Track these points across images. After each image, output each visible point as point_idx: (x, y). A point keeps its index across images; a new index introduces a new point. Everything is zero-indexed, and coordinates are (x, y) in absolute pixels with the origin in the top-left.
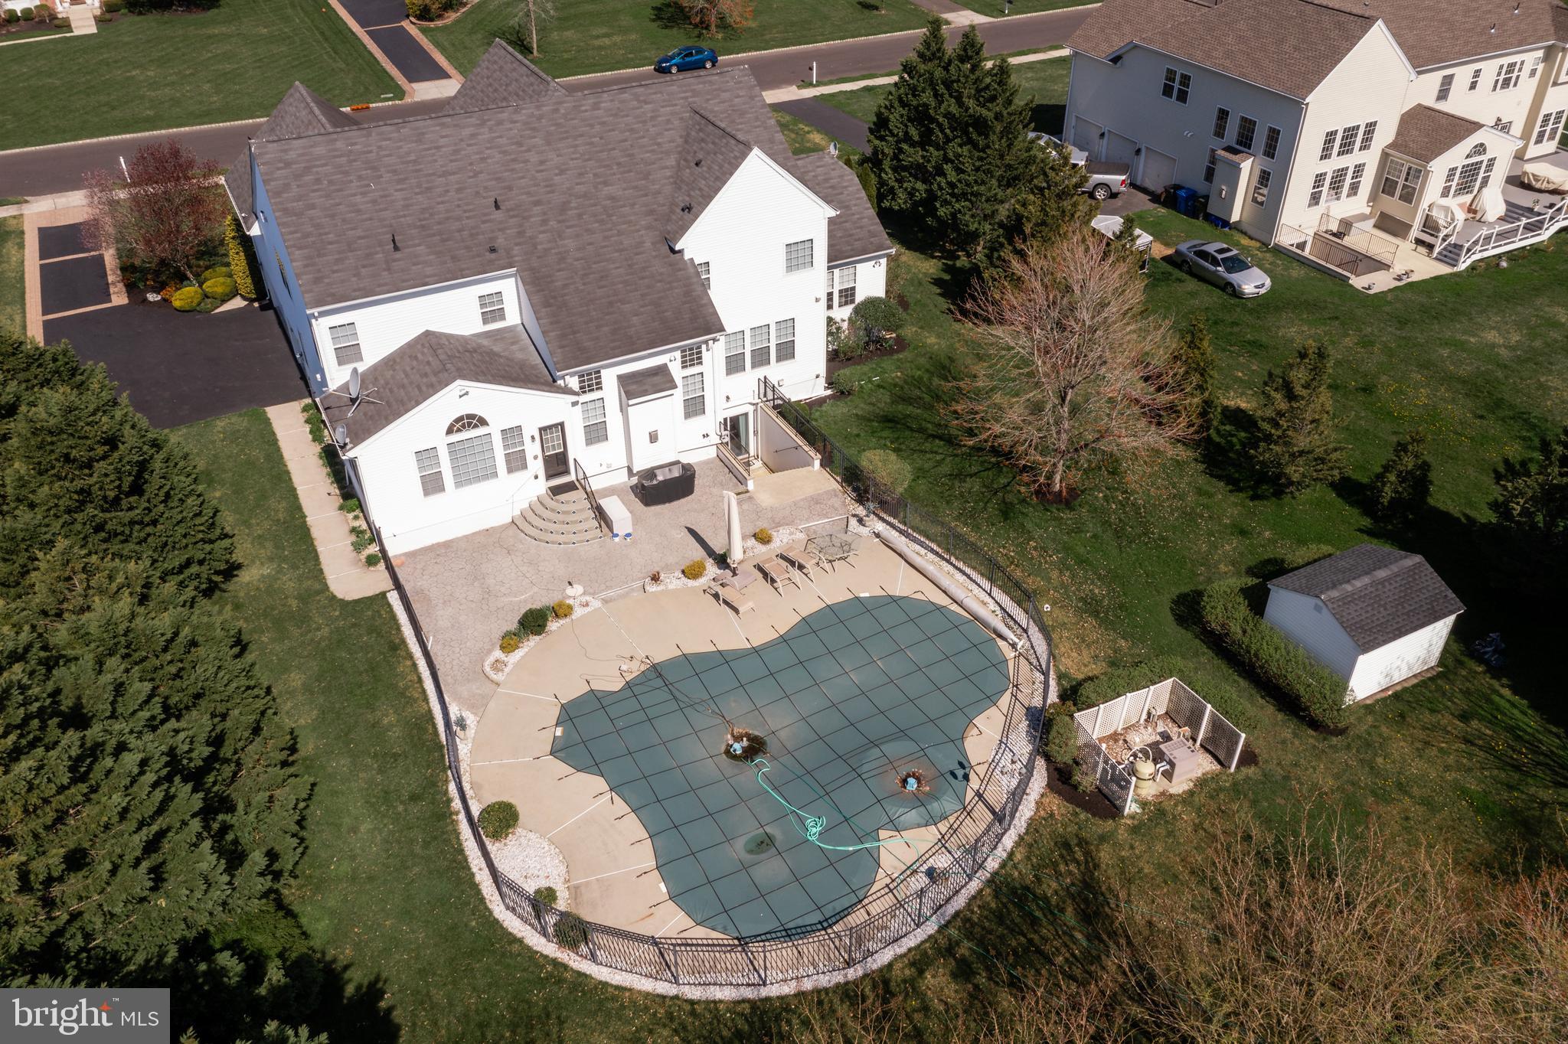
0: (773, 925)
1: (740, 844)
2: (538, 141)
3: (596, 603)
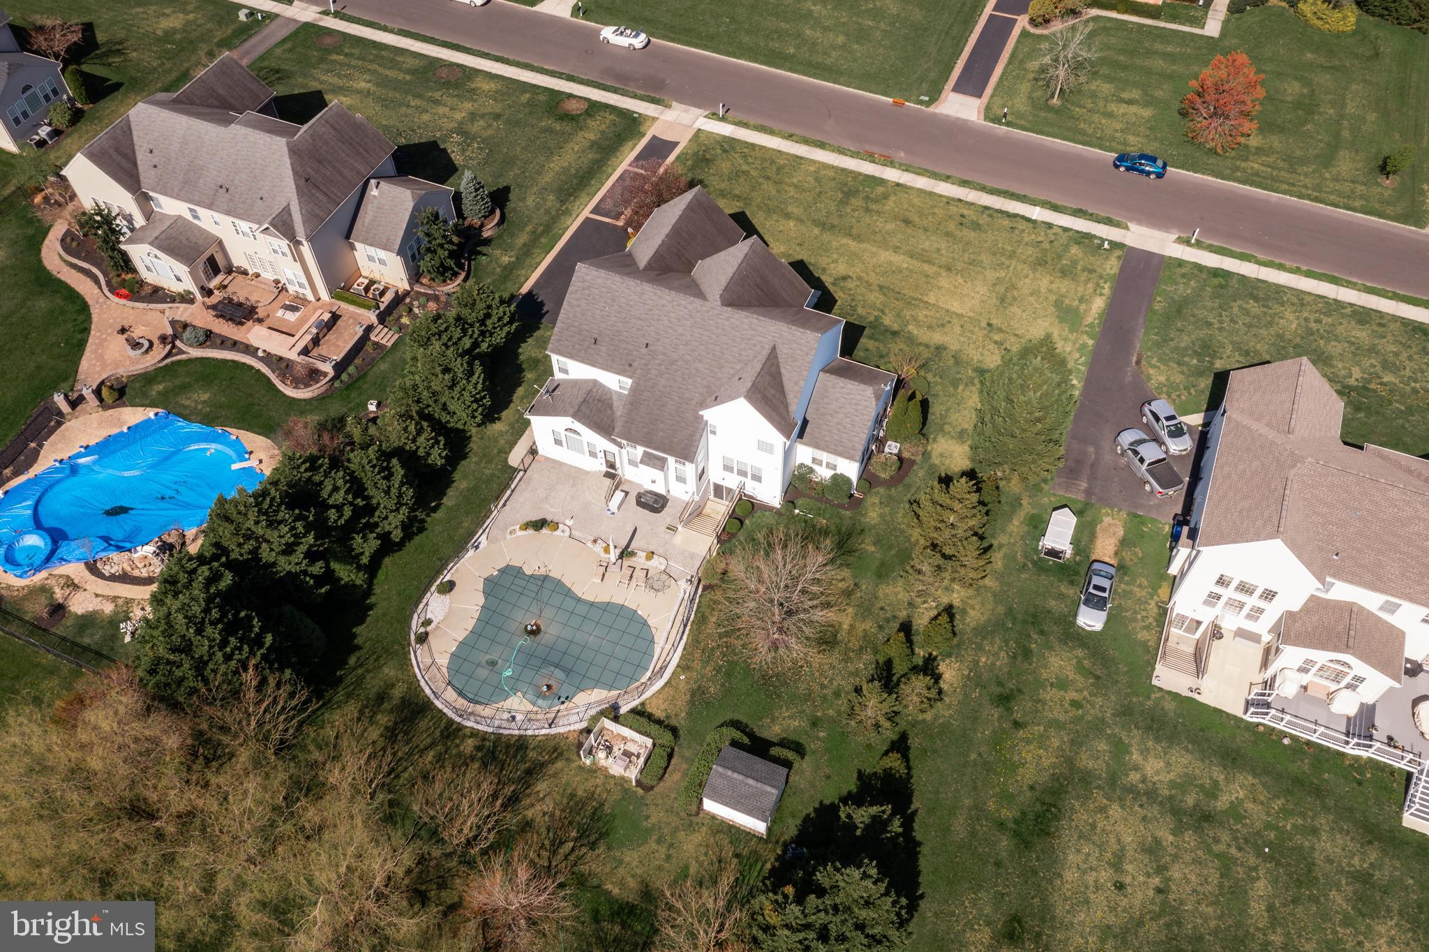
0: (461, 687)
1: (488, 657)
2: (688, 323)
3: (567, 534)
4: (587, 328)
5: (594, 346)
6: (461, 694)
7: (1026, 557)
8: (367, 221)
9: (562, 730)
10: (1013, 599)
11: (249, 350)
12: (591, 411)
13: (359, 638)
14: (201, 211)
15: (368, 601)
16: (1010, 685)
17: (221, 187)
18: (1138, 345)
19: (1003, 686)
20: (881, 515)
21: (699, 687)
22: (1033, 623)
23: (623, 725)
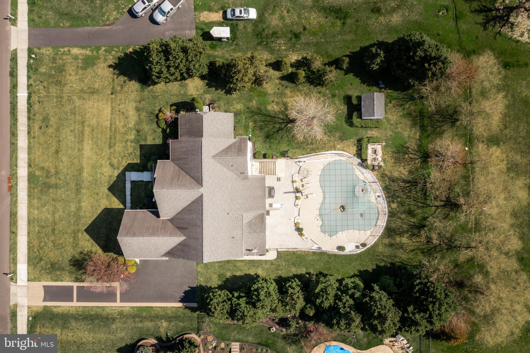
2: (214, 199)
3: (298, 218)
4: (229, 245)
6: (378, 219)
9: (375, 178)
10: (253, 44)
15: (358, 273)
19: (291, 38)
21: (339, 139)
22: (261, 34)
23: (367, 157)
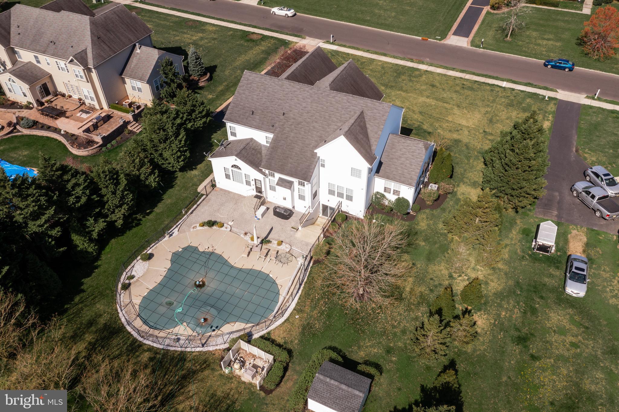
0: (146, 318)
2: (309, 100)
3: (229, 229)
4: (248, 106)
5: (251, 116)
6: (145, 322)
7: (524, 252)
8: (132, 66)
9: (211, 349)
10: (519, 277)
11: (57, 130)
12: (248, 154)
13: (85, 285)
14: (41, 57)
15: (96, 264)
16: (525, 330)
17: (51, 42)
18: (575, 143)
19: (520, 331)
20: (428, 225)
21: (308, 324)
22: (535, 292)
23: (253, 345)
